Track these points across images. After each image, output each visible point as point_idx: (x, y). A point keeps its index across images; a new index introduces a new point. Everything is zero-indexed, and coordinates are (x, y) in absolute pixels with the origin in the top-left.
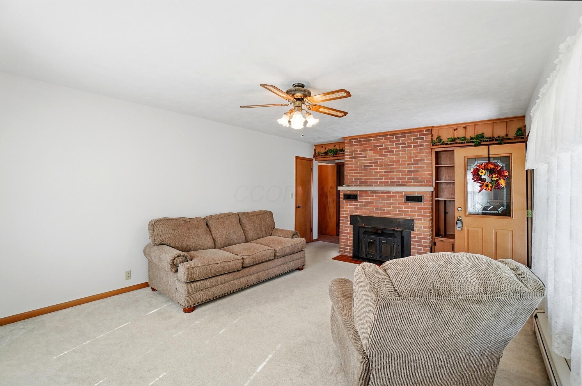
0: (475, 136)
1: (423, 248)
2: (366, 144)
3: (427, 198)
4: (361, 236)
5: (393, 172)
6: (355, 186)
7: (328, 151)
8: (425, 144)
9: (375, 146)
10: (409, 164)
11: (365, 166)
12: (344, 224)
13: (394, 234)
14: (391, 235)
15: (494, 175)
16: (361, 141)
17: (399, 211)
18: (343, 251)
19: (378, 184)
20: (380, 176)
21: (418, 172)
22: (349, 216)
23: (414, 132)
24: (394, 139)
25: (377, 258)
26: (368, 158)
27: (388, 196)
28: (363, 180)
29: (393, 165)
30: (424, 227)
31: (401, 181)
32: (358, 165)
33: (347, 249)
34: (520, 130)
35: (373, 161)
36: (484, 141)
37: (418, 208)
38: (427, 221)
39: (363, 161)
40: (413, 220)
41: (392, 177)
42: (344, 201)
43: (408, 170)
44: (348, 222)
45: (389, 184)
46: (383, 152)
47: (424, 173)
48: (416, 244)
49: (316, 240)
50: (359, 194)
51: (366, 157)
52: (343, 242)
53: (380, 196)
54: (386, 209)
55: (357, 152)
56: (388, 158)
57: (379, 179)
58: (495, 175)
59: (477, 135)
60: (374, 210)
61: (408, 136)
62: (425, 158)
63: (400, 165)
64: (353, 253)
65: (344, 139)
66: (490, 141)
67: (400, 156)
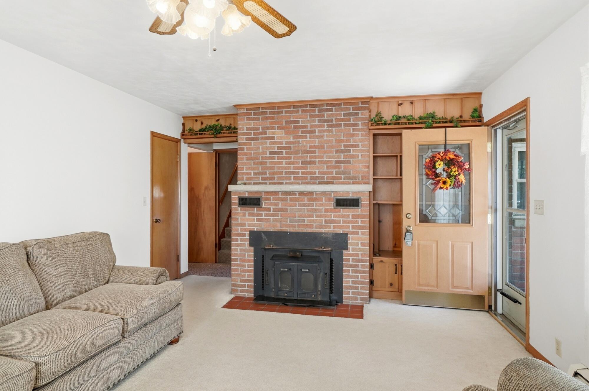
0: (425, 115)
1: (359, 275)
2: (273, 118)
3: (365, 201)
4: (268, 263)
5: (314, 163)
6: (255, 184)
7: (206, 127)
8: (360, 123)
9: (286, 122)
10: (337, 152)
11: (271, 153)
12: (238, 245)
13: (319, 256)
14: (315, 259)
15: (453, 168)
16: (265, 113)
17: (326, 222)
18: (238, 289)
19: (292, 180)
20: (295, 168)
21: (350, 163)
22: (247, 233)
23: (345, 104)
24: (316, 112)
25: (294, 297)
26: (276, 140)
27: (309, 200)
28: (268, 176)
29: (314, 152)
30: (361, 243)
31: (326, 176)
32: (261, 150)
33: (245, 286)
34: (475, 110)
35: (284, 145)
36: (436, 123)
37: (353, 216)
38: (366, 235)
39: (268, 145)
40: (346, 234)
41: (313, 170)
42: (239, 208)
43: (336, 160)
44: (247, 243)
45: (309, 181)
46: (300, 132)
47: (359, 165)
48: (351, 269)
49: (186, 274)
50: (263, 196)
51: (273, 138)
52: (238, 275)
53: (296, 200)
54: (306, 219)
55: (259, 130)
56: (306, 142)
57: (293, 173)
58: (455, 168)
59: (427, 114)
60: (287, 222)
61: (336, 110)
62: (360, 144)
63: (325, 152)
64: (255, 292)
65: (237, 107)
66: (443, 122)
67: (325, 139)
